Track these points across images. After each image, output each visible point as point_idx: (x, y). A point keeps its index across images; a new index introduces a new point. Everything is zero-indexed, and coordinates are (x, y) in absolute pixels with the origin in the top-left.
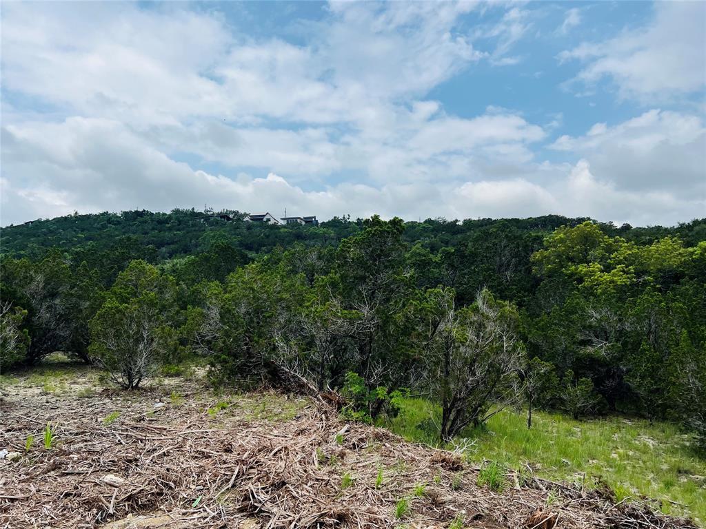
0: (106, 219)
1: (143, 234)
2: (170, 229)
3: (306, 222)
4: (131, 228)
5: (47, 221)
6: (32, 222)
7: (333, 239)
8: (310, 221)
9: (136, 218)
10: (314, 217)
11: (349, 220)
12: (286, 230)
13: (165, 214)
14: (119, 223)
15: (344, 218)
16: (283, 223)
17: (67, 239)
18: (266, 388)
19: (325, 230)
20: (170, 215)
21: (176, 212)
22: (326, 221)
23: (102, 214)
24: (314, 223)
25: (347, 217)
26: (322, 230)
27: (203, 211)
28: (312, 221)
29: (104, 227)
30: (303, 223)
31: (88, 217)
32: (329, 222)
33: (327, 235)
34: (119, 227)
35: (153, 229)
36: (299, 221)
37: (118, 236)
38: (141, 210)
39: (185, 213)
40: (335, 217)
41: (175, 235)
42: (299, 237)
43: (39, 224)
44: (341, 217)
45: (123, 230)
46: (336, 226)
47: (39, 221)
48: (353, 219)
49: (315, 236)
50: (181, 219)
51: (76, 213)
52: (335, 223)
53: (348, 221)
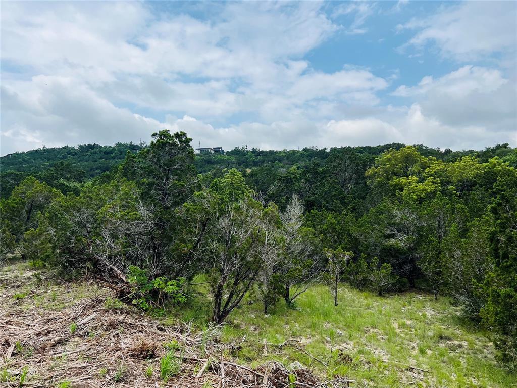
0: (67, 151)
1: (93, 161)
2: (114, 158)
3: (215, 151)
4: (85, 158)
5: (23, 153)
6: (12, 154)
7: (234, 163)
8: (218, 151)
9: (89, 150)
10: (221, 148)
11: (248, 149)
12: (199, 157)
13: (110, 147)
14: (76, 154)
15: (243, 148)
16: (198, 152)
17: (36, 166)
19: (229, 157)
20: (114, 147)
21: (119, 145)
22: (230, 150)
23: (63, 148)
24: (221, 152)
25: (245, 147)
26: (226, 157)
27: (138, 144)
28: (219, 151)
29: (64, 157)
30: (213, 152)
31: (53, 150)
32: (232, 151)
33: (229, 161)
34: (76, 157)
35: (101, 158)
36: (209, 150)
37: (74, 163)
38: (92, 144)
39: (125, 146)
40: (236, 147)
41: (116, 162)
42: (209, 162)
43: (16, 156)
44: (241, 147)
45: (79, 159)
46: (237, 154)
47: (17, 154)
48: (250, 149)
49: (220, 162)
50: (122, 150)
51: (44, 147)
52: (236, 152)
53: (246, 150)
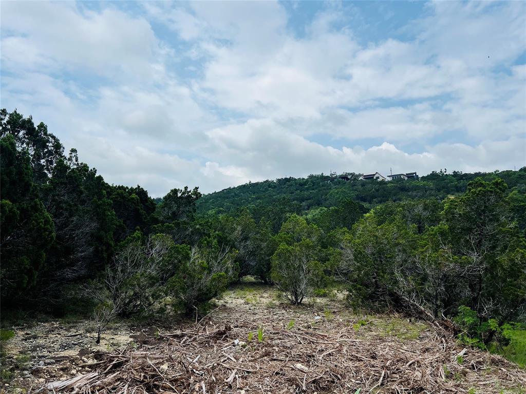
0: (268, 184)
1: (290, 193)
2: (307, 189)
3: (408, 177)
4: (283, 190)
5: (234, 188)
6: (226, 189)
7: (432, 190)
8: (412, 177)
9: (285, 183)
10: (415, 173)
11: (447, 173)
12: (392, 184)
13: (304, 179)
14: (275, 187)
15: (441, 172)
16: (390, 179)
17: (245, 199)
18: (391, 312)
19: (425, 182)
20: (307, 179)
21: (311, 177)
22: (425, 175)
23: (265, 182)
24: (416, 177)
25: (443, 171)
26: (422, 183)
27: (329, 175)
28: (413, 176)
29: (266, 190)
30: (406, 178)
31: (257, 184)
32: (428, 176)
33: (427, 187)
34: (275, 190)
35: (297, 190)
36: (402, 177)
37: (274, 196)
38: (288, 177)
39: (317, 177)
40: (433, 172)
41: (311, 193)
42: (403, 189)
43: (229, 190)
44: (438, 171)
45: (278, 192)
46: (434, 179)
47: (230, 189)
48: (450, 172)
49: (416, 188)
50: (314, 181)
51: (250, 182)
52: (433, 176)
53: (445, 174)
